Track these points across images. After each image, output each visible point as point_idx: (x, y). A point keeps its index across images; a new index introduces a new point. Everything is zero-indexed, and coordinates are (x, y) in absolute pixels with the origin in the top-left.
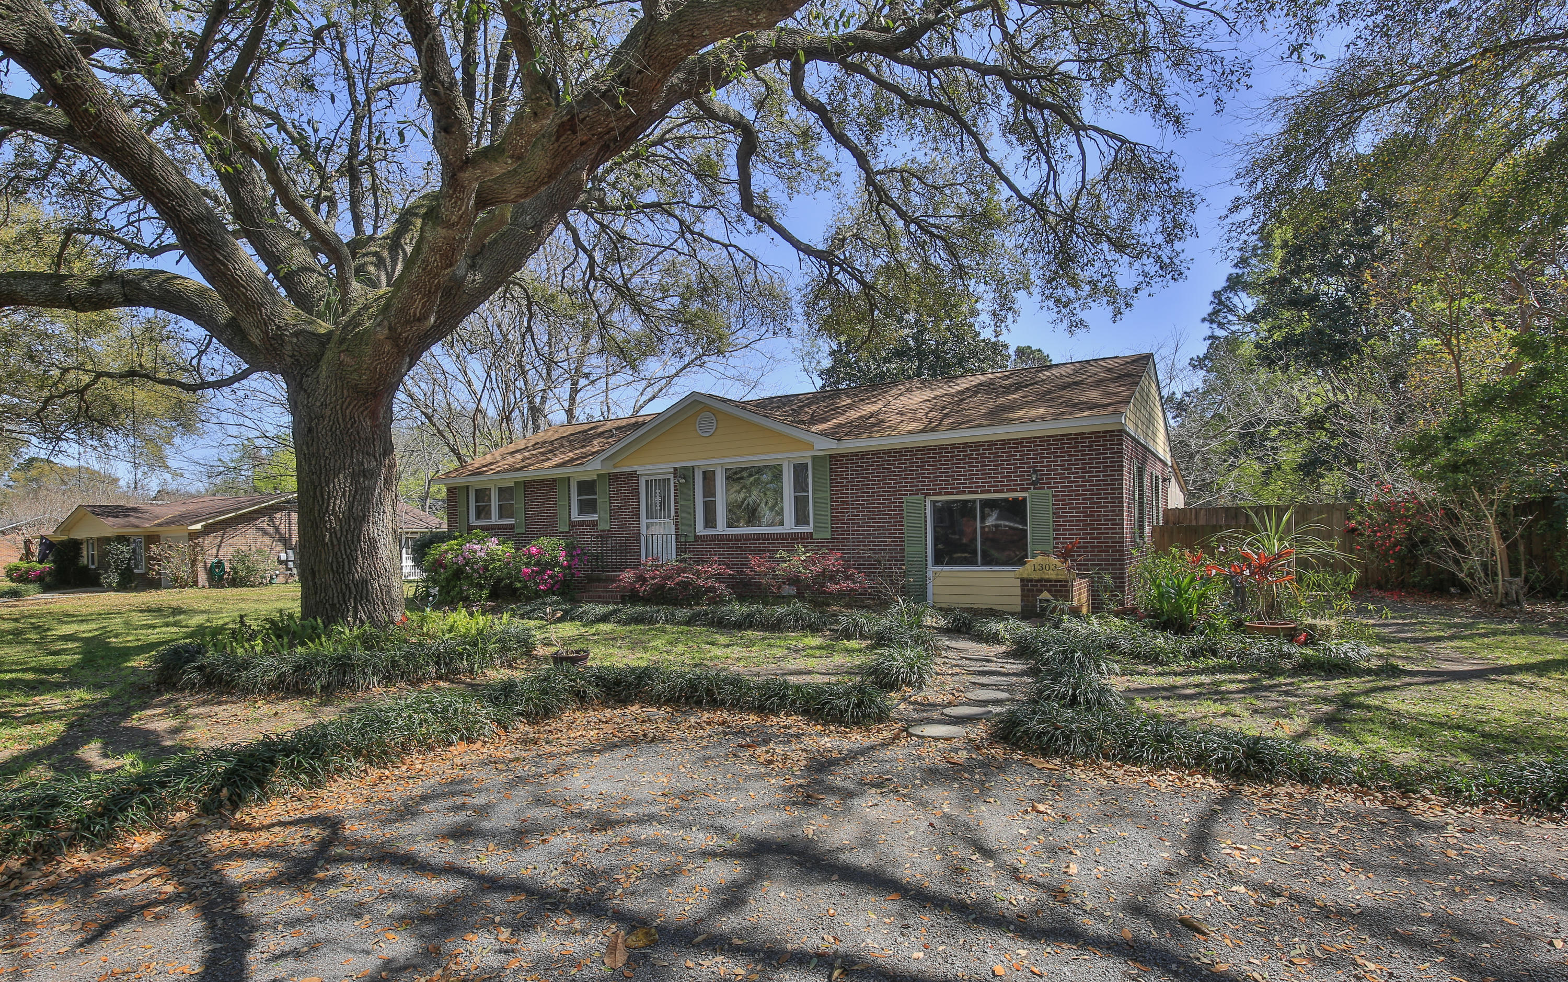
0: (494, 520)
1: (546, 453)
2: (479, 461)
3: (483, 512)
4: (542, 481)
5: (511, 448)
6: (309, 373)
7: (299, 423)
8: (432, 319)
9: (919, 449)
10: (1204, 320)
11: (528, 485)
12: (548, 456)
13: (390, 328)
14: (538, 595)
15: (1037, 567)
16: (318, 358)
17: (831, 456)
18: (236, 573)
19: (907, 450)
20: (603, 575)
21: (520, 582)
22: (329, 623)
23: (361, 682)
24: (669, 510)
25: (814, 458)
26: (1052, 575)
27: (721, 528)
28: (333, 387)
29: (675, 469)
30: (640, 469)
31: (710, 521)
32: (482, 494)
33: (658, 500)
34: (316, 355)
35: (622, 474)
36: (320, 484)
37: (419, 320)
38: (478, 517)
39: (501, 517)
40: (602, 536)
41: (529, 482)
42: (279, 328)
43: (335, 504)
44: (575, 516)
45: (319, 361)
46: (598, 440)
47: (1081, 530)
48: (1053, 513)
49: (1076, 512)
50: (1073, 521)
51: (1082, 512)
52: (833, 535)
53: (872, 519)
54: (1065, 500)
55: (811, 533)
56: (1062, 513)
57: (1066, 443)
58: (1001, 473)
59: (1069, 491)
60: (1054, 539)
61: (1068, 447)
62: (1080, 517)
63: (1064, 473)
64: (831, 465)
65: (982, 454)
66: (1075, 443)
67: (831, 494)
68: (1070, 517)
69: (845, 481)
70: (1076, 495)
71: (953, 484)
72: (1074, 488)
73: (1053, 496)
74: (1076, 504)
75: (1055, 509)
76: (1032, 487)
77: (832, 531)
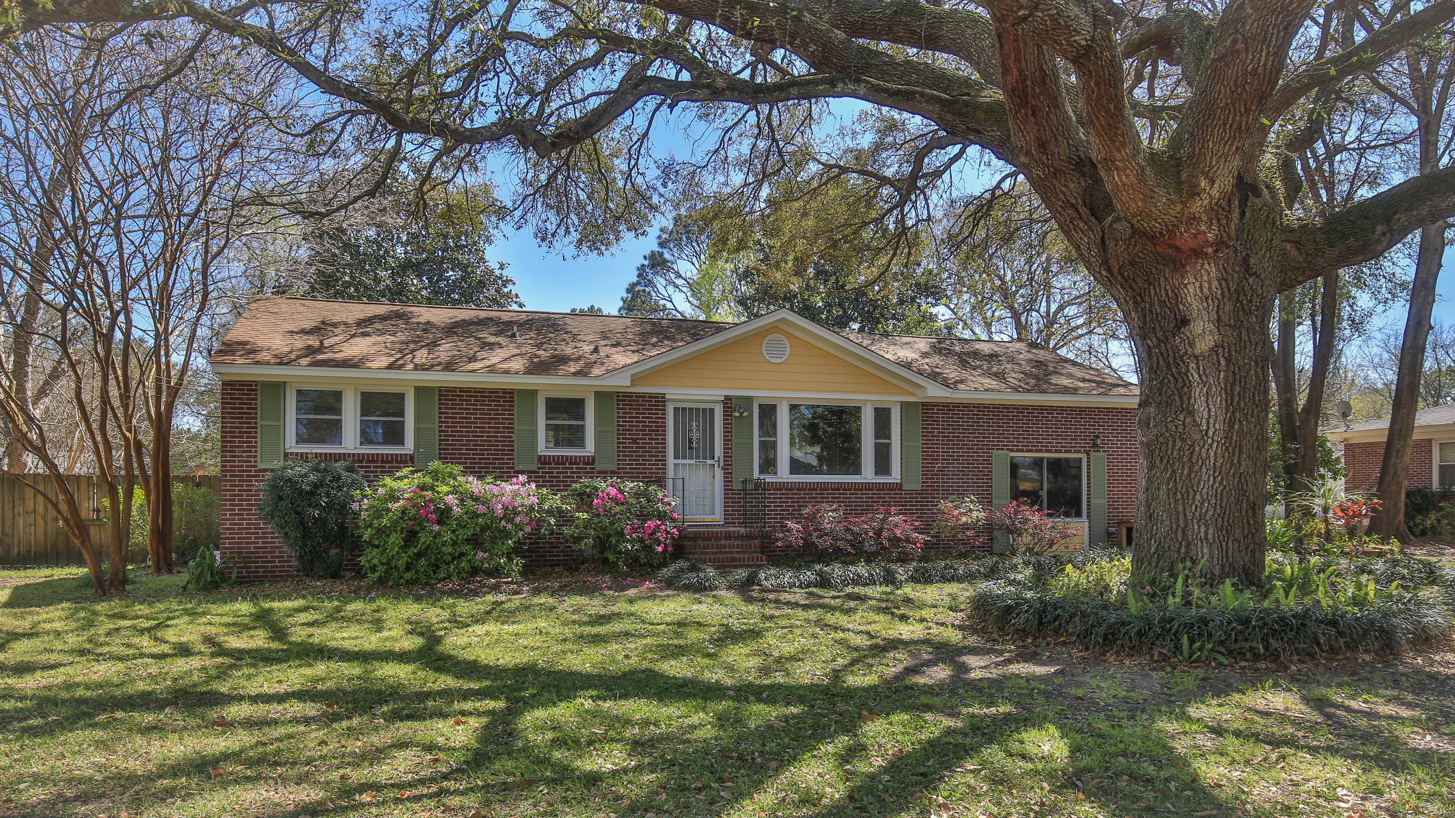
4: (481, 391)
9: (1004, 407)
11: (446, 395)
17: (922, 404)
19: (995, 407)
24: (713, 449)
25: (902, 404)
27: (782, 474)
29: (728, 398)
30: (672, 392)
33: (695, 434)
35: (637, 396)
39: (366, 441)
41: (449, 390)
44: (542, 449)
47: (1124, 487)
48: (1107, 473)
49: (1121, 473)
50: (1119, 480)
51: (1125, 473)
52: (923, 486)
53: (962, 471)
54: (1114, 462)
55: (901, 484)
56: (1112, 473)
57: (1115, 416)
58: (1070, 435)
59: (1117, 455)
60: (1107, 495)
61: (1116, 419)
62: (1123, 476)
63: (1113, 441)
64: (922, 413)
65: (1056, 417)
66: (1121, 416)
67: (922, 444)
68: (1117, 476)
69: (936, 431)
70: (1121, 458)
71: (1033, 442)
72: (1120, 453)
73: (1107, 459)
74: (1121, 466)
75: (1108, 469)
76: (1092, 449)
77: (922, 482)
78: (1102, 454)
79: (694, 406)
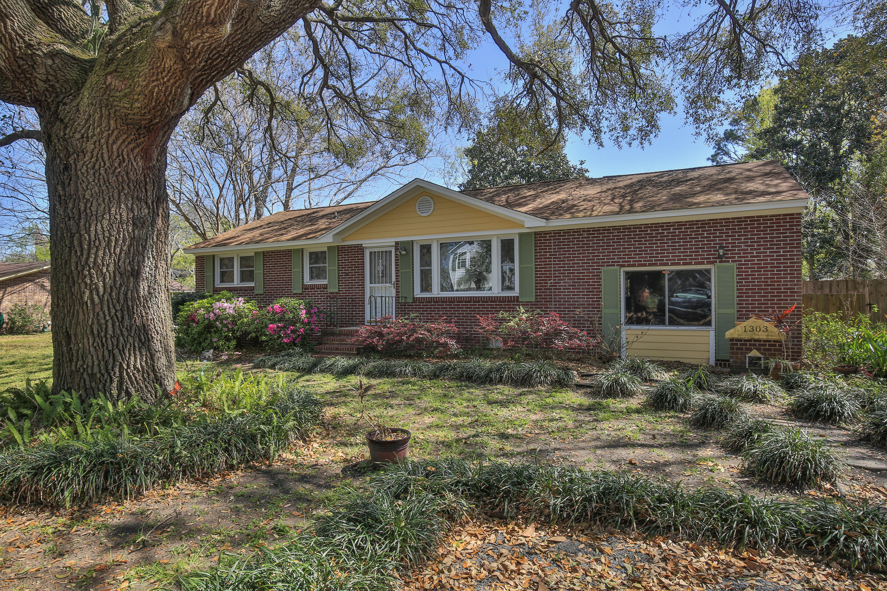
0: (237, 283)
1: (280, 229)
2: (221, 236)
3: (226, 276)
4: (279, 251)
5: (247, 227)
6: (66, 100)
7: (54, 159)
8: (228, 28)
9: (615, 228)
10: (708, 159)
11: (266, 255)
12: (283, 232)
13: (174, 33)
14: (282, 348)
15: (748, 329)
16: (79, 86)
17: (536, 233)
18: (14, 323)
19: (604, 229)
20: (338, 329)
21: (266, 335)
22: (88, 396)
23: (129, 486)
24: (391, 277)
25: (521, 235)
26: (762, 336)
27: (436, 292)
28: (97, 116)
29: (397, 243)
30: (366, 243)
31: (426, 286)
32: (226, 262)
33: (380, 268)
34: (76, 83)
35: (350, 247)
36: (78, 231)
37: (213, 24)
38: (222, 281)
39: (242, 280)
40: (333, 297)
41: (268, 252)
42: (29, 46)
43: (96, 256)
44: (307, 281)
45: (79, 89)
46: (323, 221)
47: (762, 296)
48: (737, 282)
49: (758, 282)
50: (755, 289)
51: (763, 282)
52: (536, 298)
53: (573, 286)
54: (748, 272)
55: (517, 297)
56: (745, 282)
57: (749, 225)
58: (689, 248)
59: (752, 264)
60: (738, 304)
61: (751, 228)
62: (761, 285)
63: (747, 250)
64: (535, 240)
65: (673, 232)
66: (757, 224)
67: (536, 265)
68: (752, 285)
69: (548, 254)
70: (758, 268)
71: (647, 257)
72: (756, 262)
73: (737, 268)
74: (758, 275)
75: (739, 279)
76: (718, 260)
77: (536, 295)
78: (730, 264)
79: (381, 250)
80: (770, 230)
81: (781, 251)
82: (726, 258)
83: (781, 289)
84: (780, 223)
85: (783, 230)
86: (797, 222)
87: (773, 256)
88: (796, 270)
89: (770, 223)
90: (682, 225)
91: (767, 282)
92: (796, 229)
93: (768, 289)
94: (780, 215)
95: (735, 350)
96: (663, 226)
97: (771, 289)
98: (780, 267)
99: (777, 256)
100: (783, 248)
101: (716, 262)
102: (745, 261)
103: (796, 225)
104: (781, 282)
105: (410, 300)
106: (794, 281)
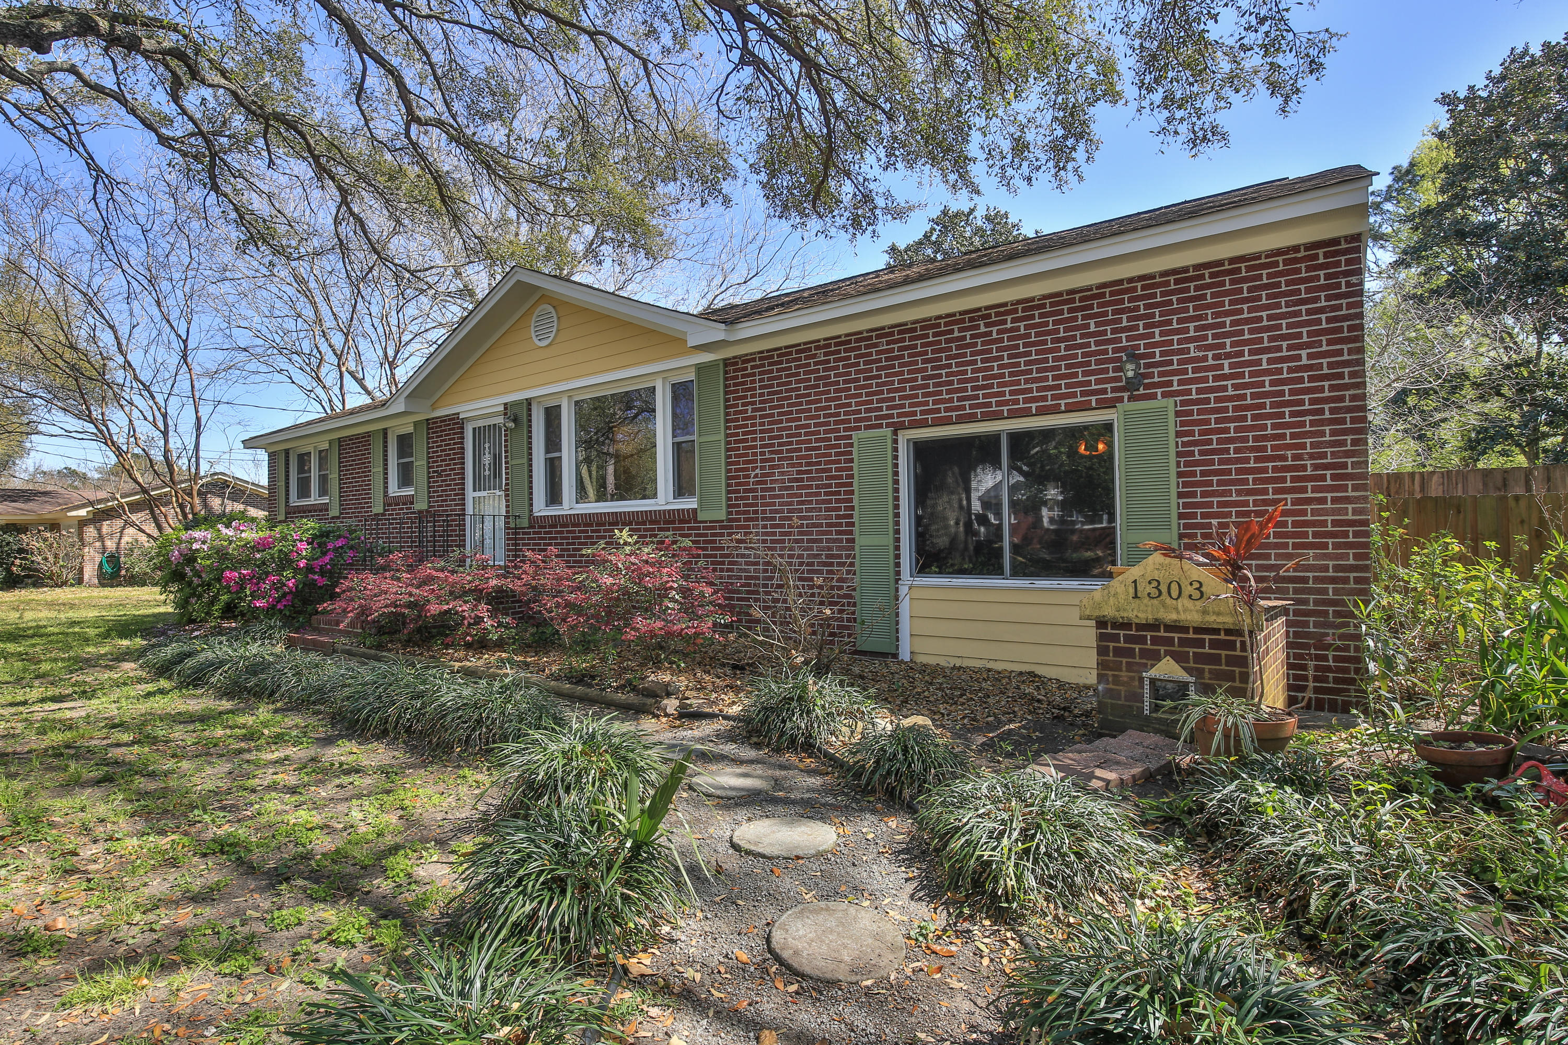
0: (314, 498)
3: (302, 486)
15: (1145, 590)
17: (727, 363)
24: (500, 477)
25: (700, 369)
26: (1189, 612)
27: (569, 506)
29: (506, 406)
30: (467, 409)
31: (554, 497)
33: (487, 459)
35: (443, 420)
40: (420, 519)
44: (394, 490)
47: (1250, 492)
48: (1179, 454)
49: (1237, 450)
50: (1229, 472)
51: (1252, 450)
52: (730, 513)
53: (797, 480)
54: (1208, 422)
55: (694, 511)
56: (1201, 453)
57: (1209, 286)
58: (1053, 369)
59: (1218, 400)
60: (1181, 516)
61: (1213, 295)
62: (1247, 460)
63: (1205, 358)
64: (726, 379)
65: (1012, 330)
66: (1232, 282)
67: (727, 436)
68: (1221, 462)
69: (750, 408)
70: (1235, 408)
71: (951, 400)
72: (1230, 392)
73: (1178, 414)
74: (1237, 429)
75: (1184, 444)
76: (1126, 395)
77: (729, 506)
78: (1160, 402)
79: (488, 422)
80: (1269, 297)
81: (1304, 353)
82: (1147, 386)
83: (1304, 468)
84: (1298, 271)
85: (1308, 290)
86: (1348, 262)
87: (1280, 371)
88: (1349, 410)
89: (1269, 276)
90: (1032, 308)
91: (1264, 449)
92: (1348, 284)
93: (1265, 470)
94: (1296, 248)
95: (1111, 657)
96: (989, 316)
97: (1275, 469)
98: (1302, 402)
99: (1290, 370)
100: (1308, 345)
101: (1121, 400)
102: (1199, 391)
103: (1346, 274)
104: (1304, 446)
105: (525, 523)
106: (1343, 443)
